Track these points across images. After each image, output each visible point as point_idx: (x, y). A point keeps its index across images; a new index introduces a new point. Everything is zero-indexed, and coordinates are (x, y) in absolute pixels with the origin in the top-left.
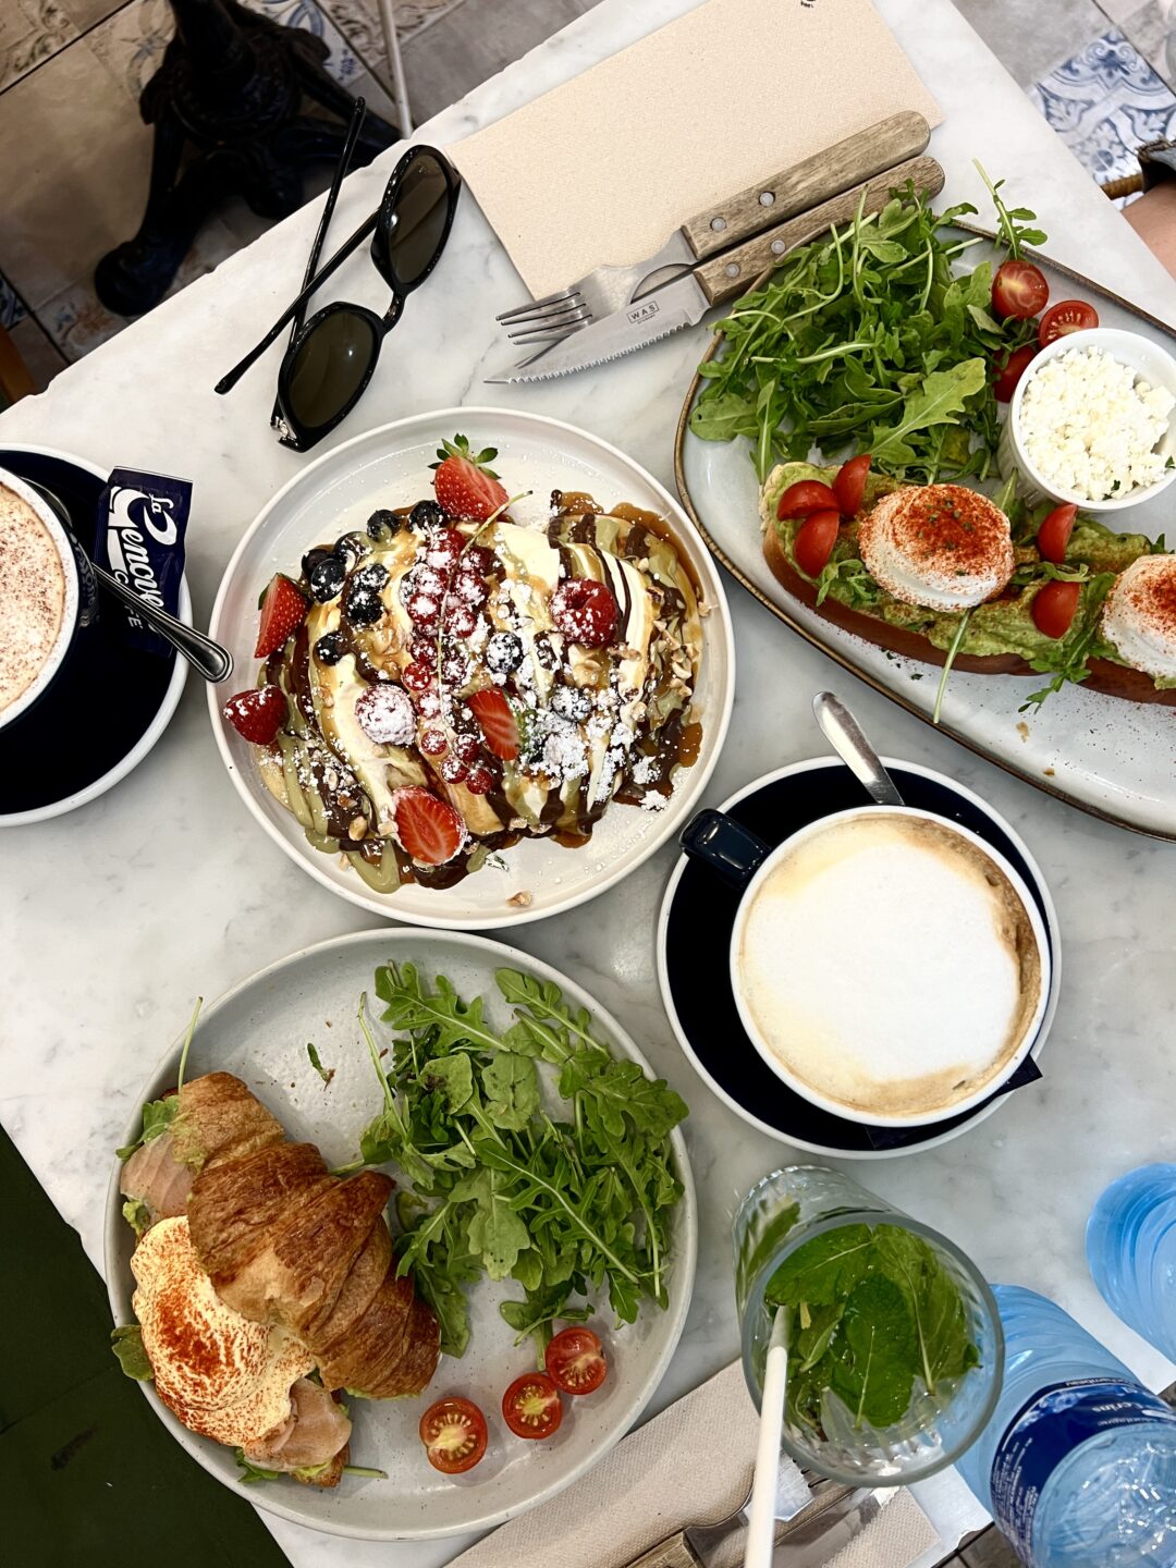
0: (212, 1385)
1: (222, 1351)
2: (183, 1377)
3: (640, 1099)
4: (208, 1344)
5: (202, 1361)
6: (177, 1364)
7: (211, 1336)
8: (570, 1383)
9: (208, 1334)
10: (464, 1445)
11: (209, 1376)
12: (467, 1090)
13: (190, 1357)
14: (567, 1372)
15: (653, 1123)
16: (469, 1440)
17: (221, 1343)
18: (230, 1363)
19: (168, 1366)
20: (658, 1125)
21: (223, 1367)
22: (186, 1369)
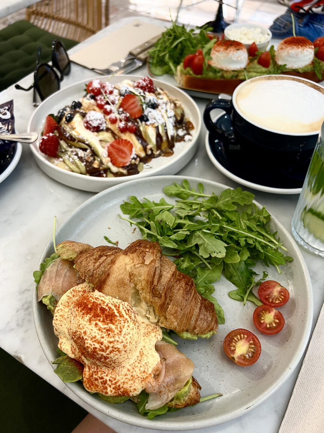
0: (116, 328)
1: (116, 311)
2: (99, 330)
3: (235, 196)
4: (107, 308)
5: (107, 317)
6: (94, 323)
7: (107, 305)
8: (277, 302)
9: (105, 304)
10: (250, 347)
11: (113, 324)
12: (172, 219)
13: (100, 316)
14: (272, 300)
15: (245, 201)
16: (251, 344)
17: (113, 307)
18: (121, 316)
19: (90, 327)
20: (247, 201)
21: (118, 318)
22: (100, 324)
